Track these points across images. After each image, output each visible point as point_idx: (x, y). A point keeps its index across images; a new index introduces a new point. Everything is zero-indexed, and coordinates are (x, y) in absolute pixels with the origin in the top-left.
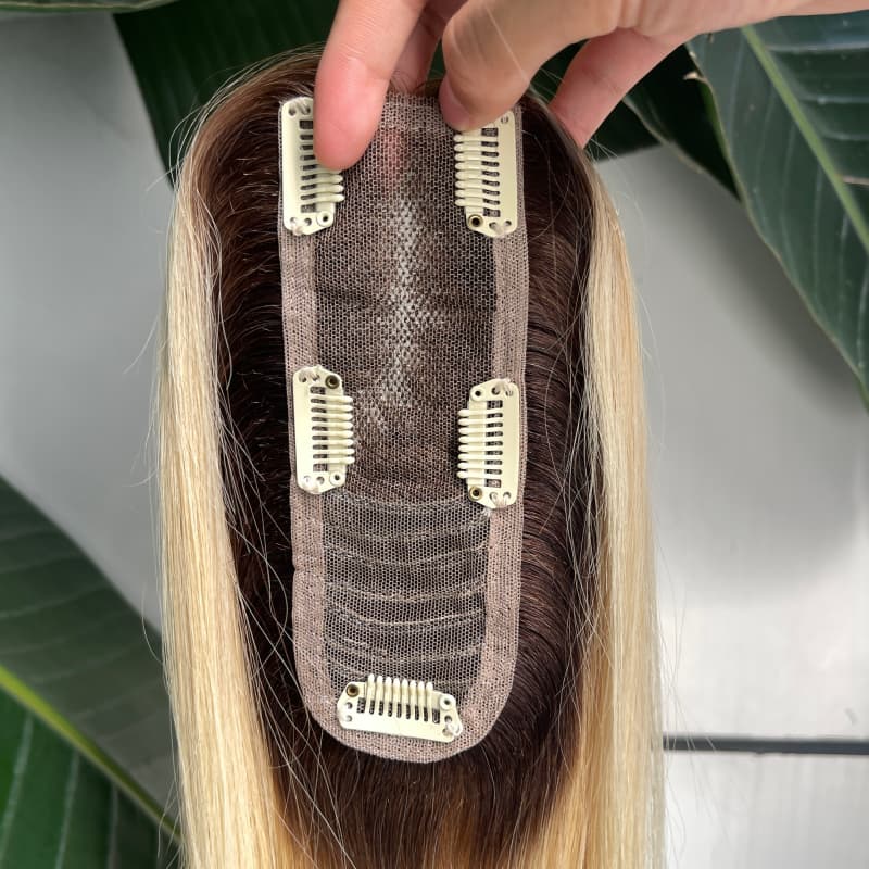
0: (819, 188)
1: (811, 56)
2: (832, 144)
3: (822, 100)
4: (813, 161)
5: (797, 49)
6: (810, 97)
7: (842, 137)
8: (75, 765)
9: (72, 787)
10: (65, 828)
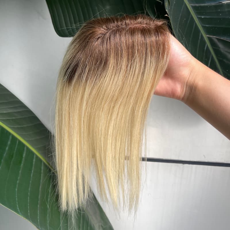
0: (200, 38)
1: (201, 7)
2: (204, 27)
3: (203, 17)
4: (199, 31)
5: (197, 5)
6: (200, 16)
7: (207, 26)
8: (35, 156)
9: (34, 160)
10: (33, 168)
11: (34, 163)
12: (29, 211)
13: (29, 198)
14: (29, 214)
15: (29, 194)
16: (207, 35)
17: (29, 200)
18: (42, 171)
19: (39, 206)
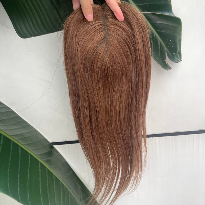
2: (138, 6)
8: (12, 143)
9: (12, 146)
10: (11, 152)
11: (11, 148)
12: (9, 189)
13: (8, 178)
14: (9, 191)
15: (8, 174)
16: (142, 12)
17: (8, 180)
18: (20, 155)
19: (18, 184)
